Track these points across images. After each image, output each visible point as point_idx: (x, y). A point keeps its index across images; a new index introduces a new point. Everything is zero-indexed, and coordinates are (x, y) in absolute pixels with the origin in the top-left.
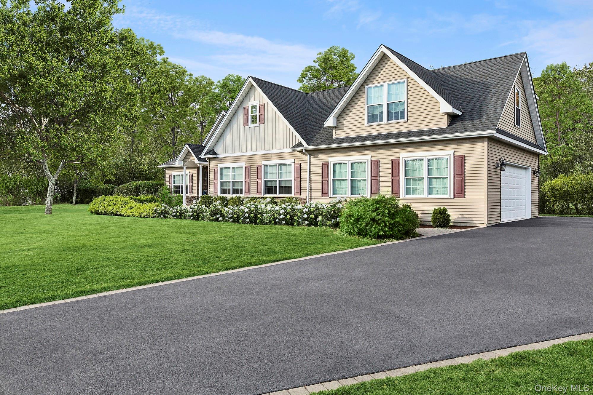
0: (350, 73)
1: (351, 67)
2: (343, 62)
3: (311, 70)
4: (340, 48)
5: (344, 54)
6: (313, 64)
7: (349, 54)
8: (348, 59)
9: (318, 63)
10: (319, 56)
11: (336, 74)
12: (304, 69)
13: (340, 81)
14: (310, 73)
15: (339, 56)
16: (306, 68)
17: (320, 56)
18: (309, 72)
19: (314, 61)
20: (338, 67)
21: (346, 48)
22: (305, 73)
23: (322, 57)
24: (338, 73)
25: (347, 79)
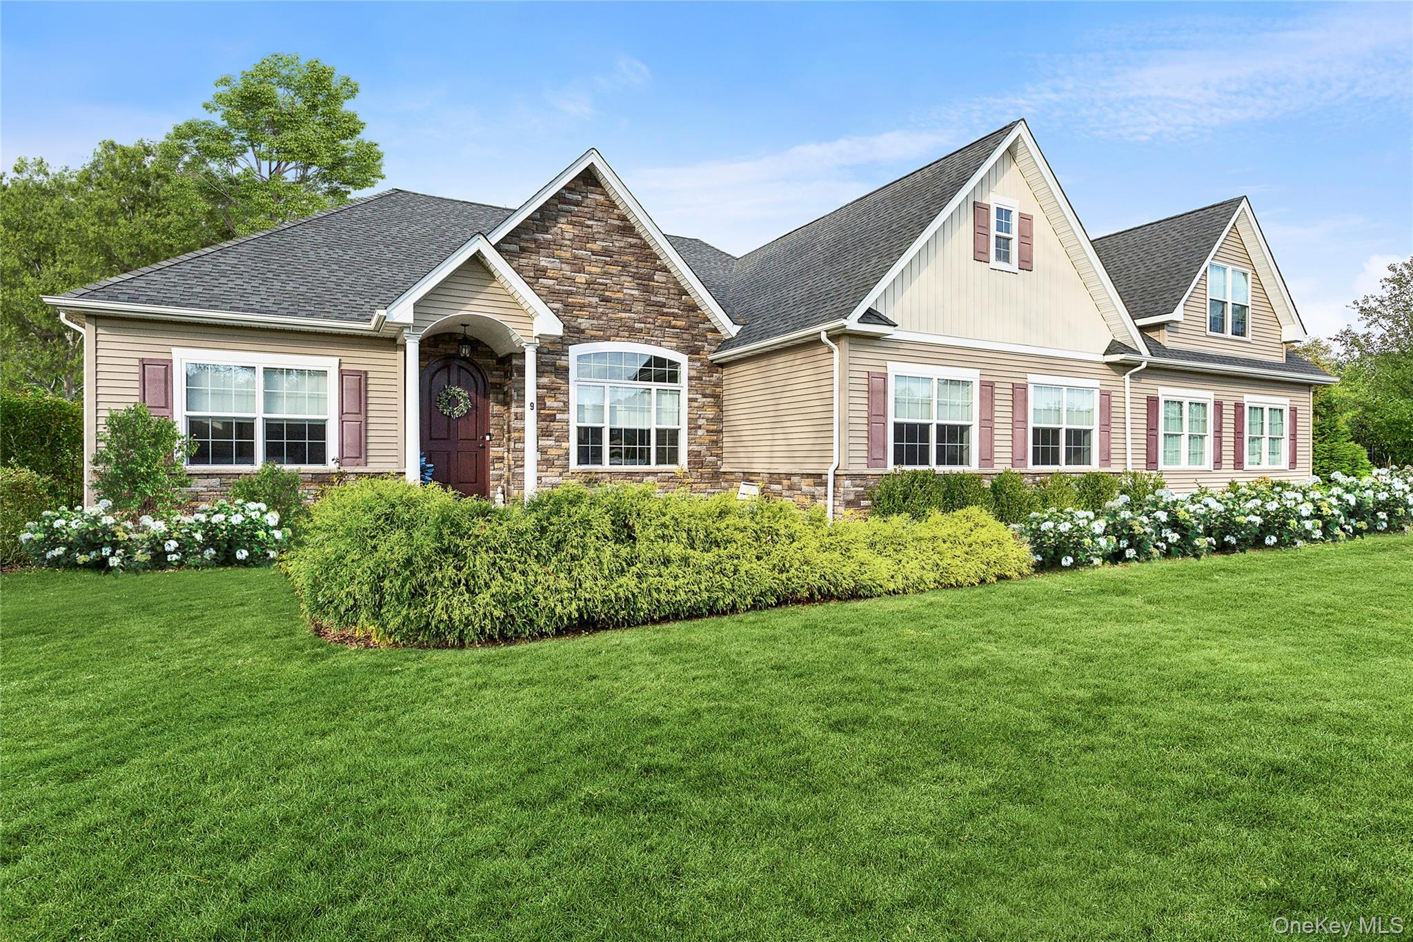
0: (343, 142)
1: (345, 122)
2: (314, 107)
3: (196, 133)
4: (303, 62)
5: (318, 80)
6: (203, 116)
7: (335, 82)
8: (334, 98)
9: (220, 113)
10: (223, 89)
11: (293, 145)
12: (171, 131)
13: (306, 167)
14: (196, 142)
15: (299, 89)
16: (178, 129)
17: (227, 88)
18: (191, 141)
19: (206, 107)
20: (296, 122)
21: (326, 62)
22: (178, 142)
23: (233, 93)
24: (296, 140)
25: (330, 161)
